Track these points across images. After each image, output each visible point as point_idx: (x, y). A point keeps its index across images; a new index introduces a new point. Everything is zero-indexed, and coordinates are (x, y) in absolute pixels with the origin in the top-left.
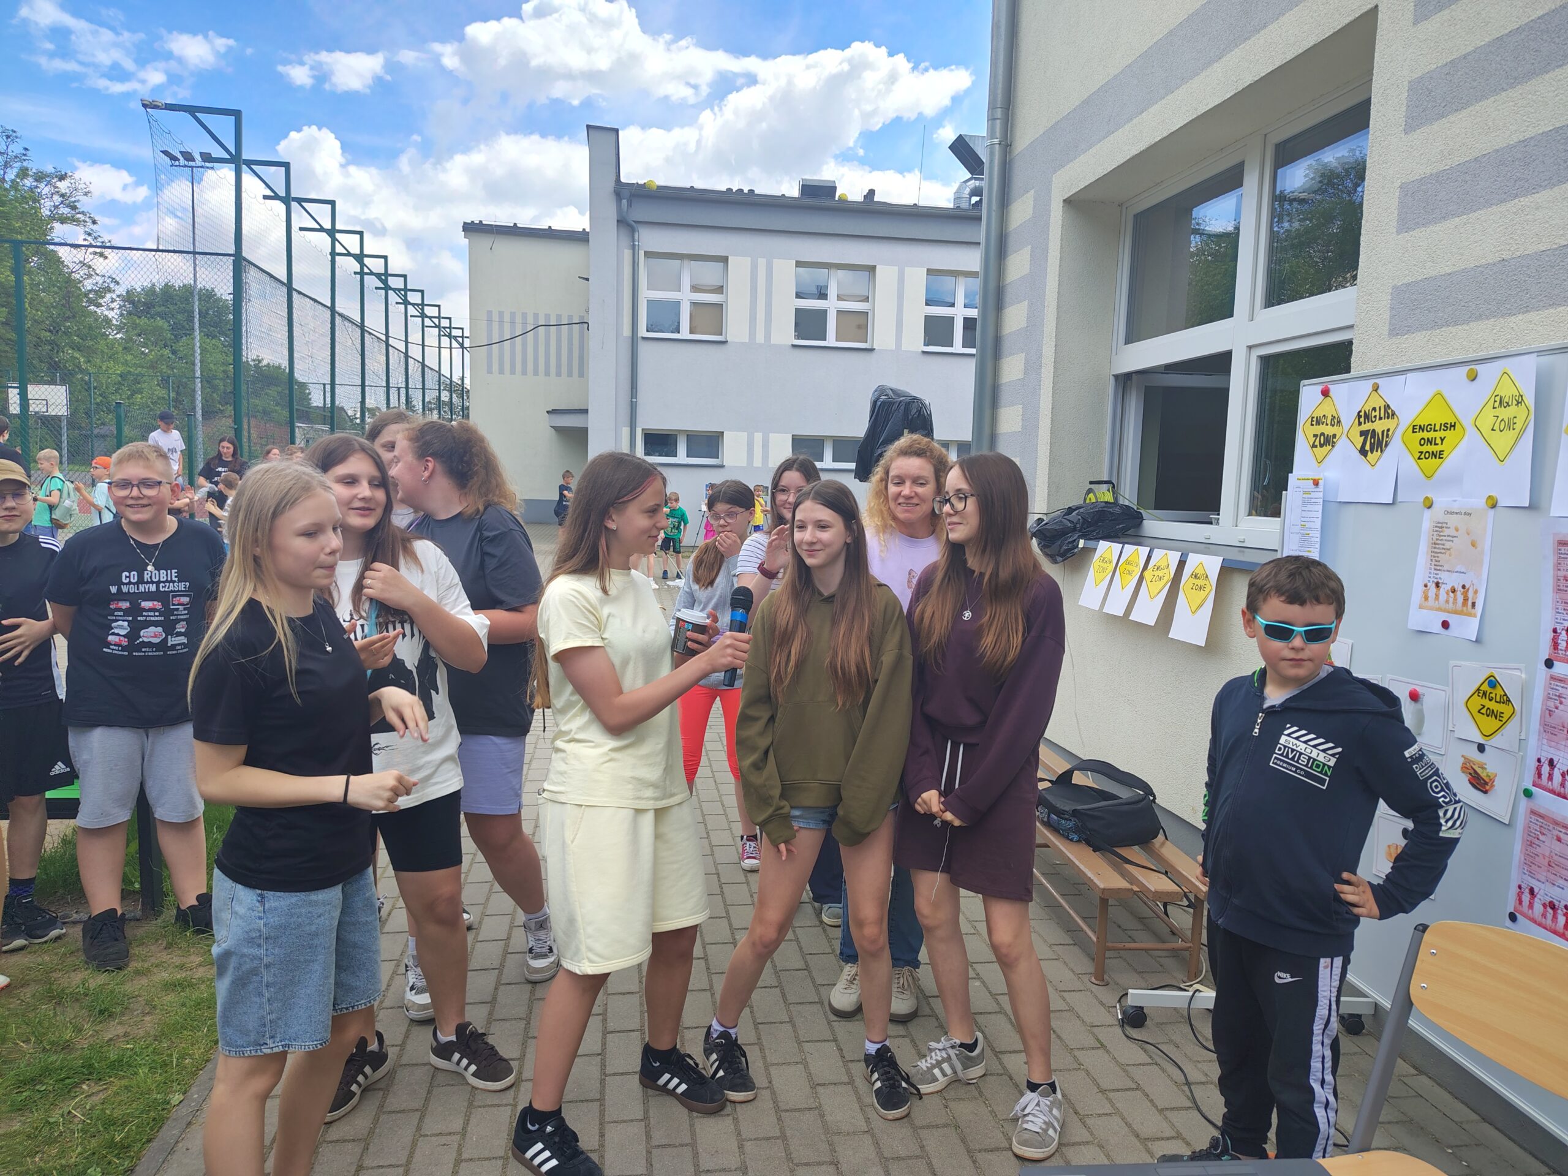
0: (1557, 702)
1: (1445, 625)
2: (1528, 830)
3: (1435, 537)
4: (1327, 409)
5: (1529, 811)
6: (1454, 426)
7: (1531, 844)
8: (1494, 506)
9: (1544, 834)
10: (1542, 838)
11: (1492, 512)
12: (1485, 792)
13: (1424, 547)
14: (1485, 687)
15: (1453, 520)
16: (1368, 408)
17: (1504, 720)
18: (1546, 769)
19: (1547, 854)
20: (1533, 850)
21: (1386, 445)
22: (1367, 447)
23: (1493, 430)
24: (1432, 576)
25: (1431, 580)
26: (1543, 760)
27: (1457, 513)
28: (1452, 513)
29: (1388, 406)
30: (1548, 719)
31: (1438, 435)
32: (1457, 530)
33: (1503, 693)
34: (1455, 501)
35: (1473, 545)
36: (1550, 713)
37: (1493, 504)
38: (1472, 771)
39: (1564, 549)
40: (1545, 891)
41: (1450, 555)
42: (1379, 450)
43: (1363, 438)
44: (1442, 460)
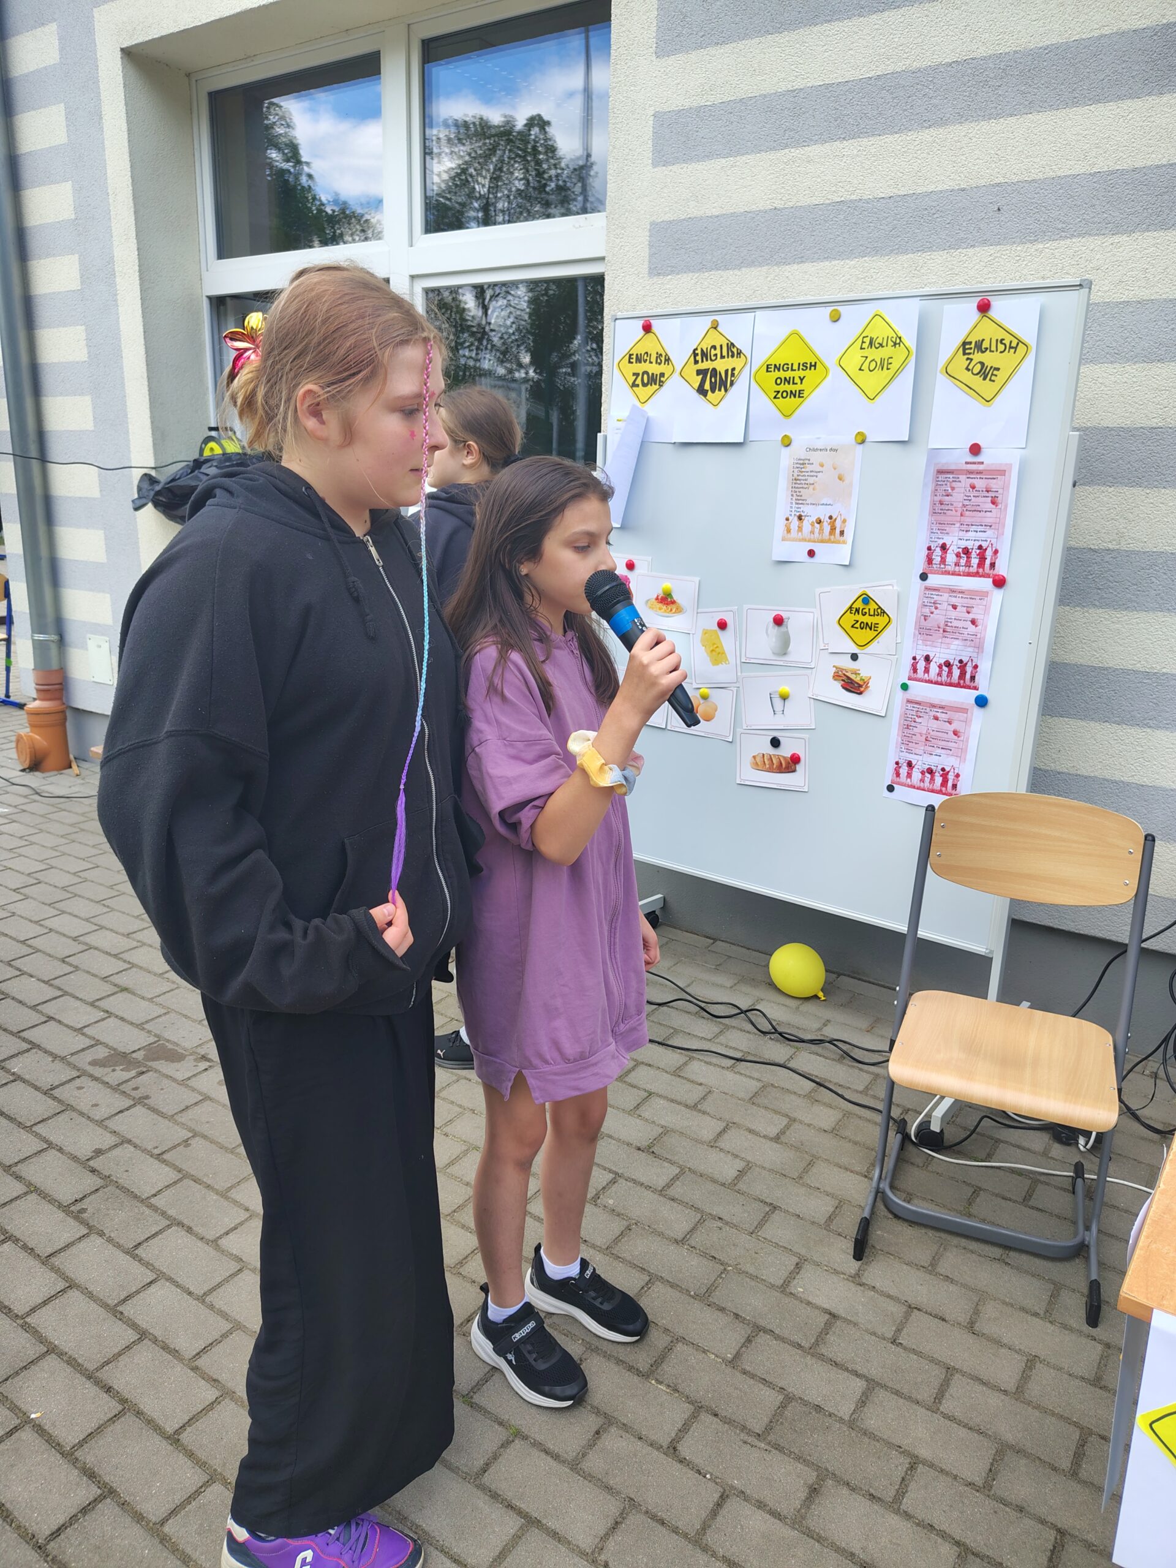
0: (933, 609)
1: (811, 553)
2: (905, 716)
3: (795, 475)
4: (649, 345)
5: (905, 701)
6: (815, 366)
7: (908, 727)
8: (863, 442)
9: (920, 717)
10: (918, 720)
11: (859, 448)
12: (861, 693)
13: (783, 484)
14: (859, 604)
15: (816, 457)
16: (705, 346)
17: (879, 630)
18: (921, 665)
19: (924, 732)
20: (909, 731)
21: (732, 384)
22: (707, 386)
23: (860, 369)
24: (794, 510)
25: (793, 514)
26: (918, 658)
27: (821, 450)
28: (815, 450)
29: (732, 344)
30: (924, 623)
31: (797, 374)
32: (822, 465)
33: (877, 607)
34: (819, 438)
35: (840, 478)
36: (926, 618)
37: (862, 440)
38: (844, 678)
39: (942, 477)
40: (922, 761)
41: (814, 489)
42: (723, 389)
43: (701, 376)
44: (802, 399)
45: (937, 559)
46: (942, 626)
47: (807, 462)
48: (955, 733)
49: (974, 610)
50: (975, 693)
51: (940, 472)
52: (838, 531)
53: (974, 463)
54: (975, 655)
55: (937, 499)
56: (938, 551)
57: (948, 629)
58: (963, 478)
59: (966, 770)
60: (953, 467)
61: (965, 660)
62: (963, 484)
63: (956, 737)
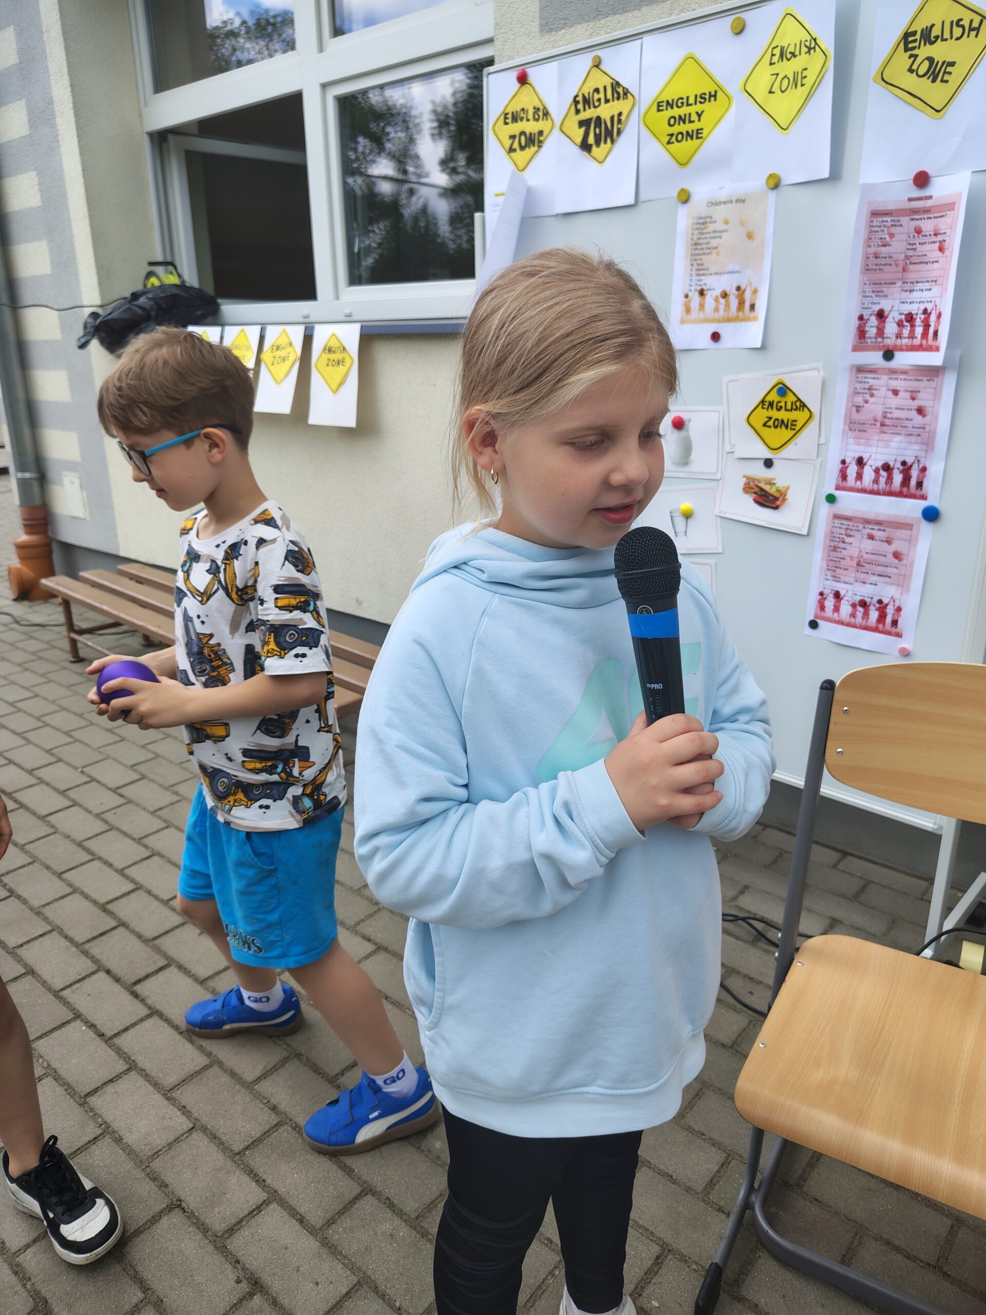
0: (867, 397)
1: (716, 337)
2: (831, 536)
3: (695, 237)
4: (527, 100)
5: (831, 516)
6: (715, 96)
7: (835, 549)
8: (776, 186)
9: (850, 536)
10: (848, 540)
11: (772, 195)
12: (776, 508)
13: (681, 251)
14: (773, 397)
15: (720, 213)
16: (587, 90)
17: (797, 428)
18: (852, 470)
19: (856, 554)
20: (836, 554)
21: (619, 132)
22: (591, 140)
23: (770, 92)
24: (693, 284)
25: (693, 288)
26: (848, 461)
27: (725, 203)
28: (717, 204)
29: (618, 84)
30: (856, 416)
31: (693, 110)
32: (726, 222)
33: (795, 399)
34: (722, 188)
35: (750, 236)
36: (858, 409)
37: (775, 183)
38: (757, 490)
39: (877, 221)
40: (853, 591)
41: (718, 254)
42: (609, 141)
43: (583, 129)
44: (700, 140)
45: (872, 331)
46: (879, 417)
47: (709, 220)
48: (897, 555)
49: (920, 396)
50: (923, 504)
51: (875, 214)
52: (747, 306)
53: (920, 199)
54: (922, 454)
55: (871, 250)
56: (873, 321)
57: (887, 422)
58: (904, 220)
59: (910, 603)
60: (891, 207)
61: (909, 460)
62: (905, 229)
63: (896, 561)
